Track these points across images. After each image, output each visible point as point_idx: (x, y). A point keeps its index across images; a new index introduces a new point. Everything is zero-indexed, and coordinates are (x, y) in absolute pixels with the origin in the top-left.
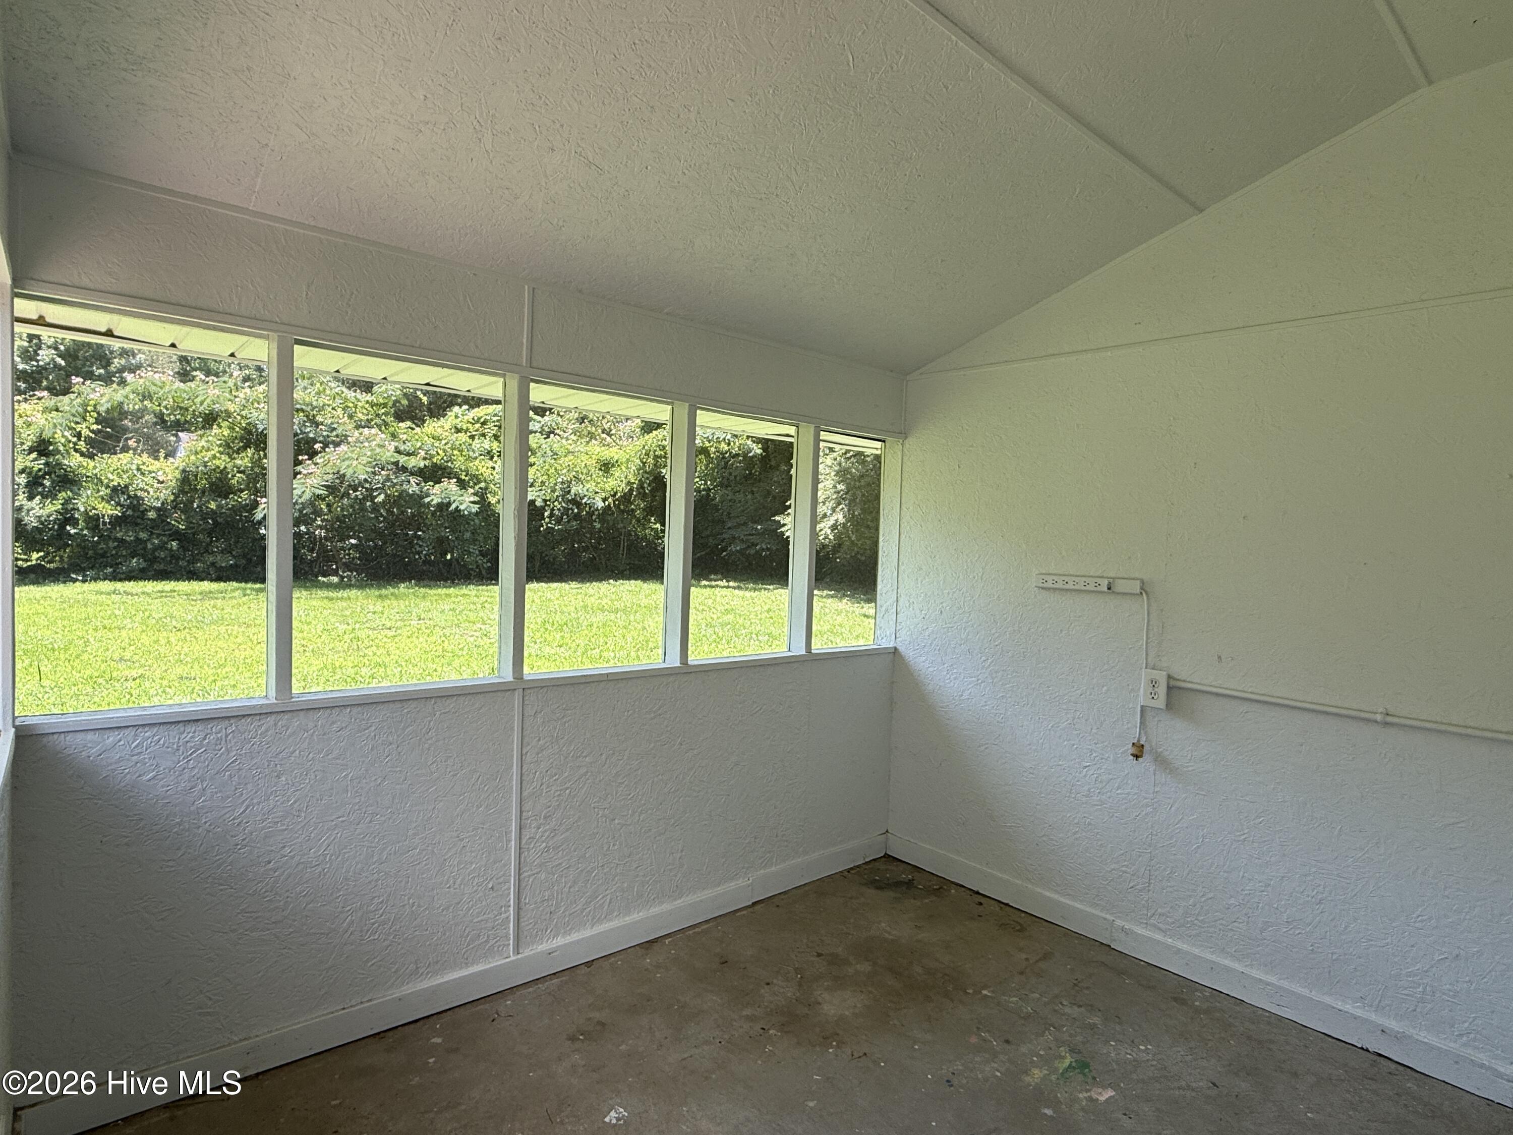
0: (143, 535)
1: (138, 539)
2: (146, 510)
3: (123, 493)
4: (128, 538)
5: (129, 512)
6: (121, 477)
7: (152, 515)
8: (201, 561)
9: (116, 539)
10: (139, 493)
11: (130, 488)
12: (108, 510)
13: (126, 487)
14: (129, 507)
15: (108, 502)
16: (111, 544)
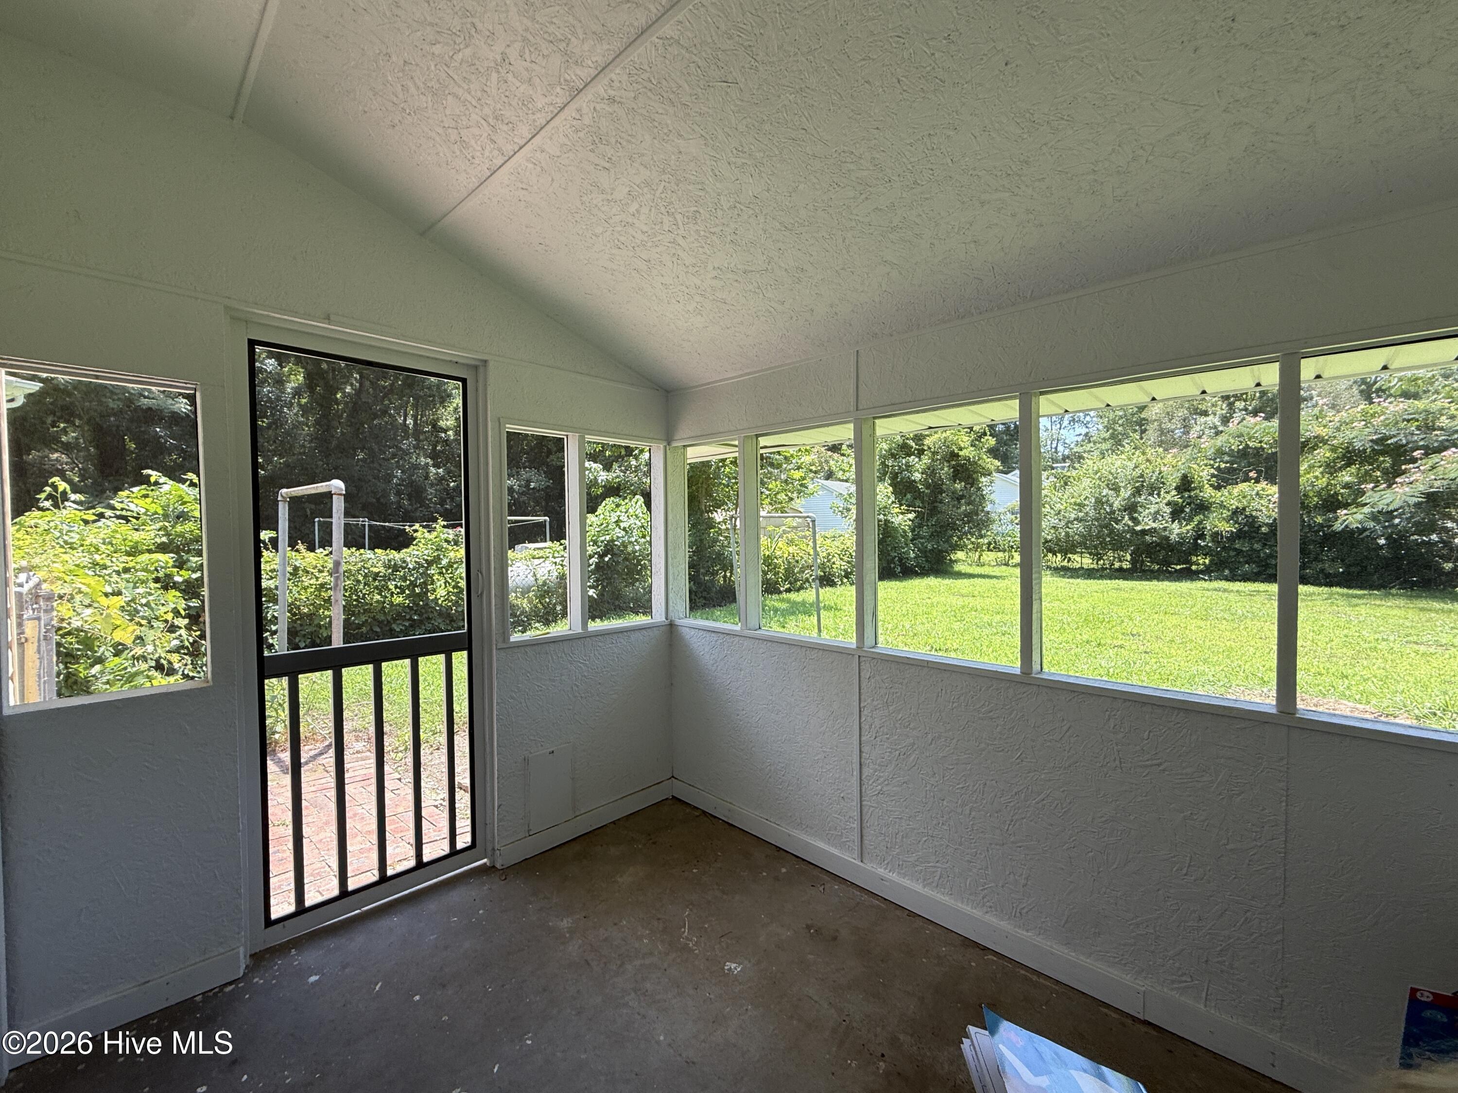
0: (1257, 546)
1: (1252, 549)
2: (1260, 526)
3: (1242, 514)
4: (1244, 549)
5: (1246, 528)
6: (1240, 501)
7: (1264, 529)
8: (1310, 568)
9: (1235, 549)
10: (1254, 514)
11: (1247, 509)
12: (1226, 528)
13: (1244, 509)
14: (1245, 525)
15: (1228, 522)
16: (1232, 553)
